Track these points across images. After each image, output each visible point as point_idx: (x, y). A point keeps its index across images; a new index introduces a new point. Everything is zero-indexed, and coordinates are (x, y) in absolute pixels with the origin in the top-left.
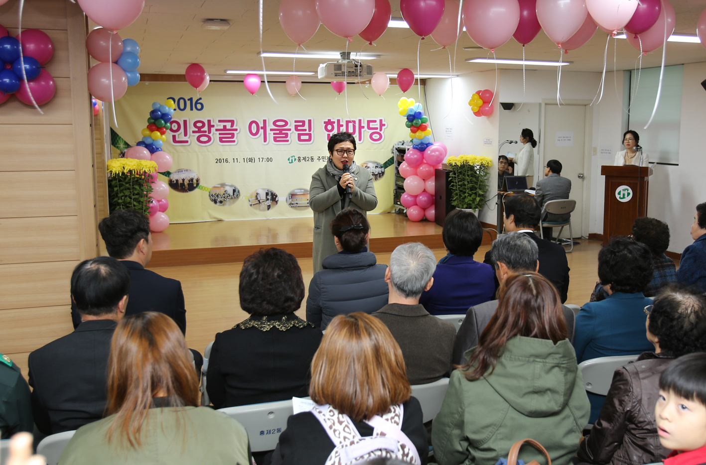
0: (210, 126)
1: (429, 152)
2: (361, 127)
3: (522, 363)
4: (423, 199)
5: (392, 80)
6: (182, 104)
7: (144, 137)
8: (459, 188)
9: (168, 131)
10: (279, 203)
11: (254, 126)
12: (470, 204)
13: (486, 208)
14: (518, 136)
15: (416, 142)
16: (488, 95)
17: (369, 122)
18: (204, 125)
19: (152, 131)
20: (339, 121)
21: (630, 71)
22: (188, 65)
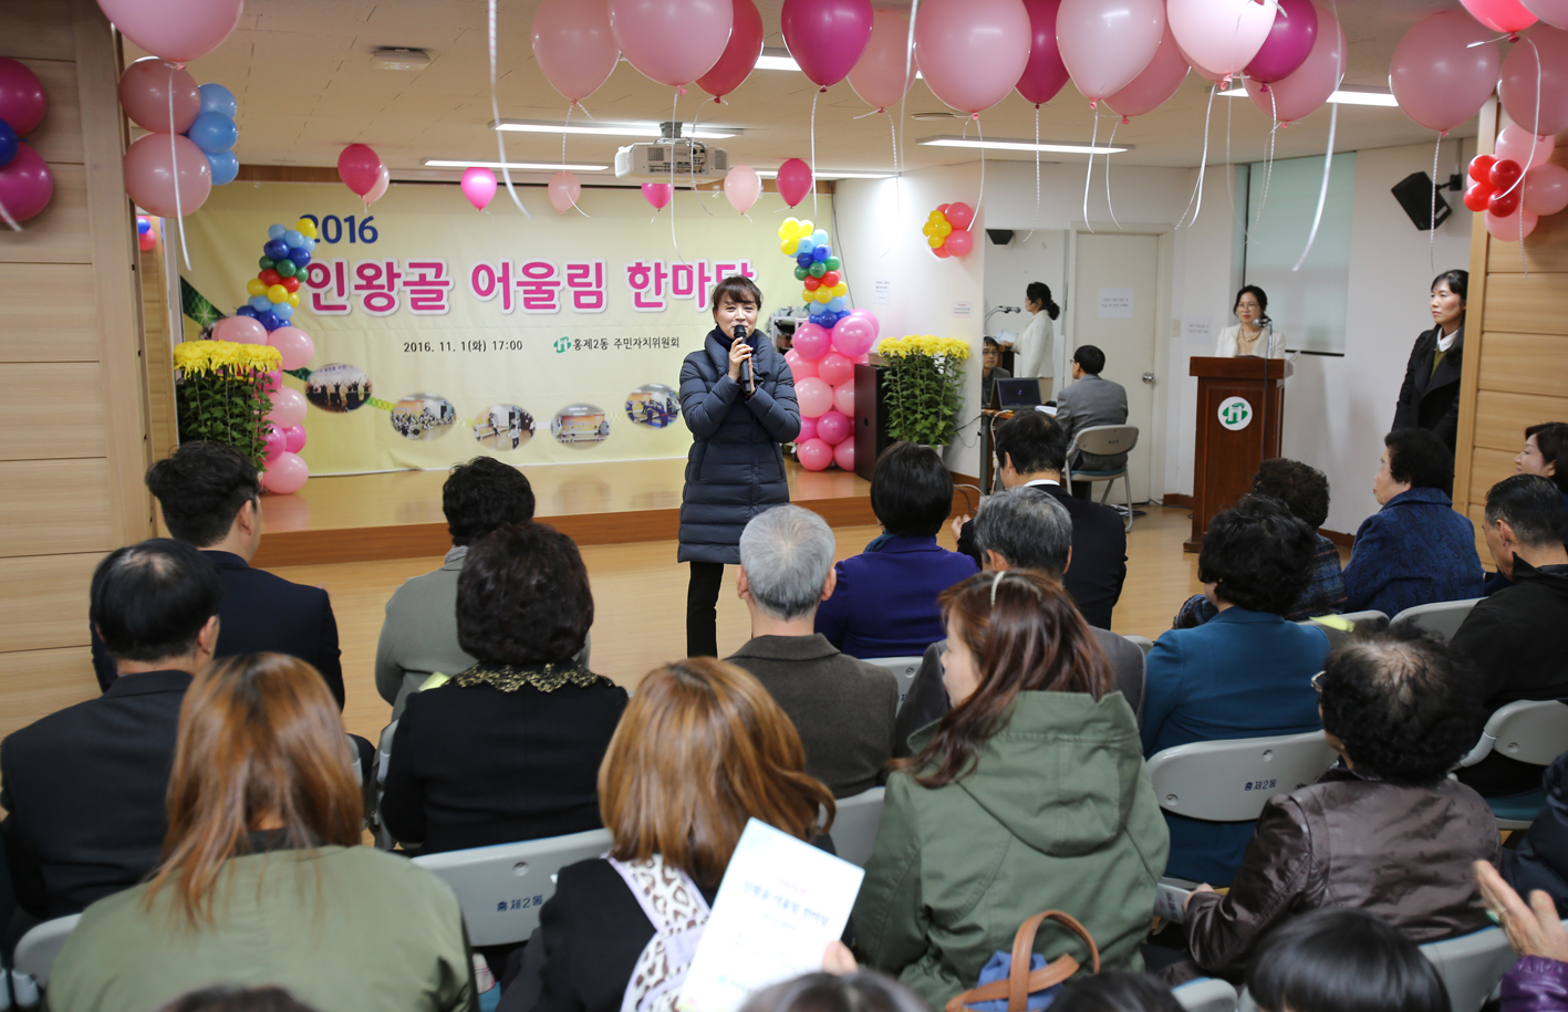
0: (392, 276)
1: (842, 330)
2: (702, 279)
3: (1031, 745)
4: (830, 424)
5: (767, 183)
6: (331, 231)
7: (253, 297)
8: (903, 402)
9: (304, 285)
10: (535, 433)
11: (483, 276)
12: (926, 435)
13: (957, 442)
14: (1021, 298)
15: (817, 309)
16: (961, 213)
17: (720, 268)
18: (378, 274)
19: (269, 284)
20: (658, 266)
21: (1248, 166)
22: (342, 149)
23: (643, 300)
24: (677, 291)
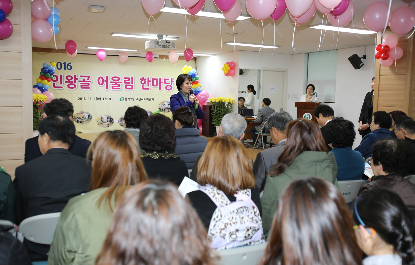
0: (76, 79)
1: (199, 96)
2: (161, 82)
5: (180, 57)
6: (59, 66)
7: (38, 83)
8: (217, 115)
9: (52, 80)
10: (114, 123)
11: (101, 80)
16: (233, 65)
17: (165, 80)
18: (72, 78)
19: (42, 79)
20: (148, 78)
21: (308, 54)
22: (66, 42)
23: (144, 88)
24: (153, 85)
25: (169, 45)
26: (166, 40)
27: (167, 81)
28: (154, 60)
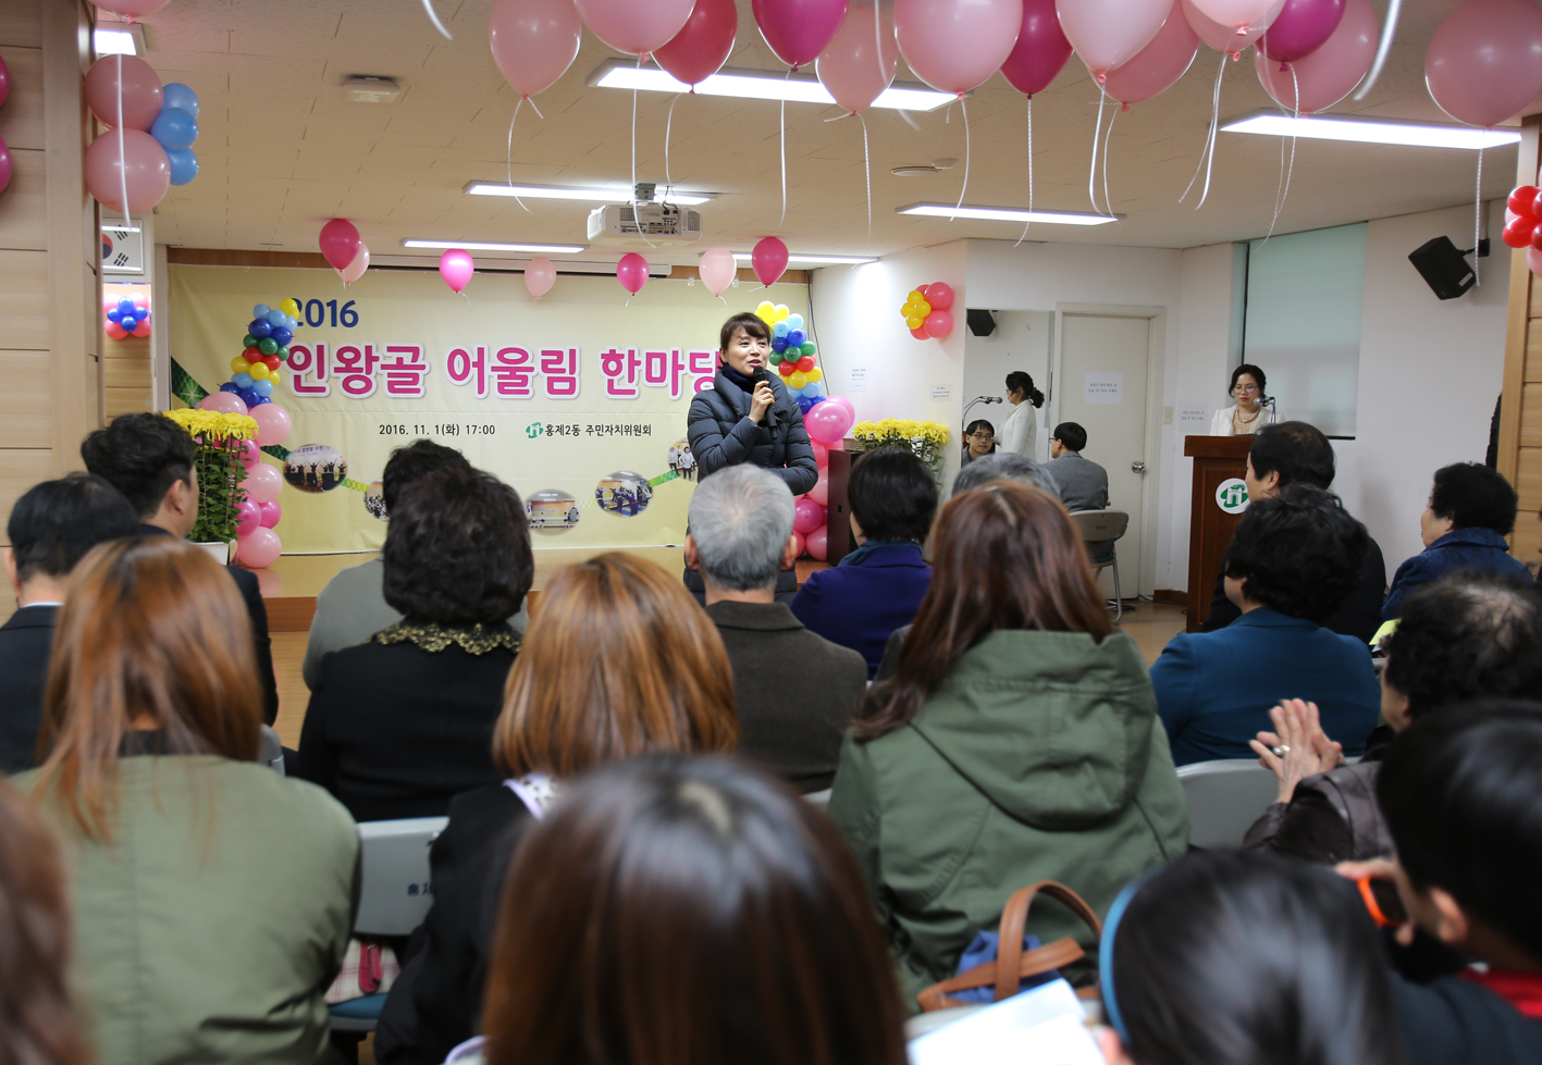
0: (371, 359)
1: (817, 415)
2: (677, 367)
3: (1016, 695)
4: (802, 514)
6: (314, 310)
7: (237, 374)
9: (284, 363)
11: (459, 360)
14: (1002, 390)
16: (942, 293)
17: (693, 356)
18: (357, 356)
19: (252, 361)
20: (631, 353)
21: (1246, 244)
22: (324, 223)
23: (616, 387)
24: (650, 378)
25: (674, 221)
26: (665, 202)
27: (699, 363)
28: (649, 286)
